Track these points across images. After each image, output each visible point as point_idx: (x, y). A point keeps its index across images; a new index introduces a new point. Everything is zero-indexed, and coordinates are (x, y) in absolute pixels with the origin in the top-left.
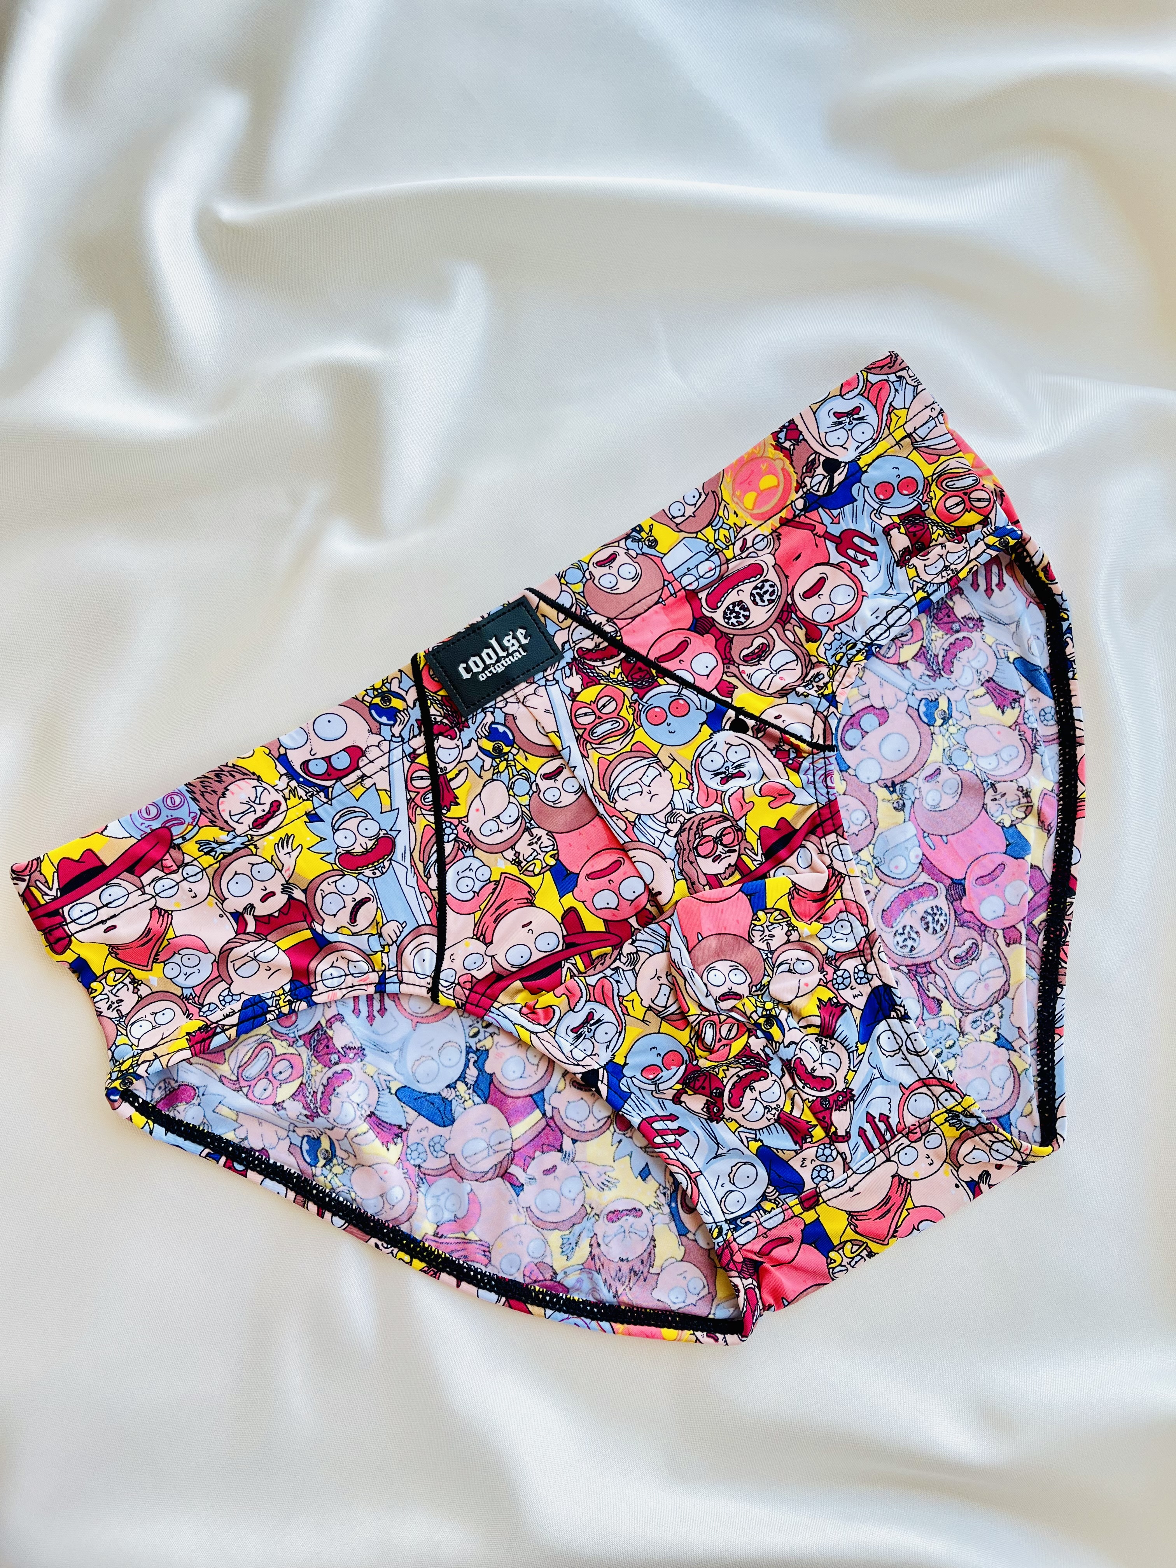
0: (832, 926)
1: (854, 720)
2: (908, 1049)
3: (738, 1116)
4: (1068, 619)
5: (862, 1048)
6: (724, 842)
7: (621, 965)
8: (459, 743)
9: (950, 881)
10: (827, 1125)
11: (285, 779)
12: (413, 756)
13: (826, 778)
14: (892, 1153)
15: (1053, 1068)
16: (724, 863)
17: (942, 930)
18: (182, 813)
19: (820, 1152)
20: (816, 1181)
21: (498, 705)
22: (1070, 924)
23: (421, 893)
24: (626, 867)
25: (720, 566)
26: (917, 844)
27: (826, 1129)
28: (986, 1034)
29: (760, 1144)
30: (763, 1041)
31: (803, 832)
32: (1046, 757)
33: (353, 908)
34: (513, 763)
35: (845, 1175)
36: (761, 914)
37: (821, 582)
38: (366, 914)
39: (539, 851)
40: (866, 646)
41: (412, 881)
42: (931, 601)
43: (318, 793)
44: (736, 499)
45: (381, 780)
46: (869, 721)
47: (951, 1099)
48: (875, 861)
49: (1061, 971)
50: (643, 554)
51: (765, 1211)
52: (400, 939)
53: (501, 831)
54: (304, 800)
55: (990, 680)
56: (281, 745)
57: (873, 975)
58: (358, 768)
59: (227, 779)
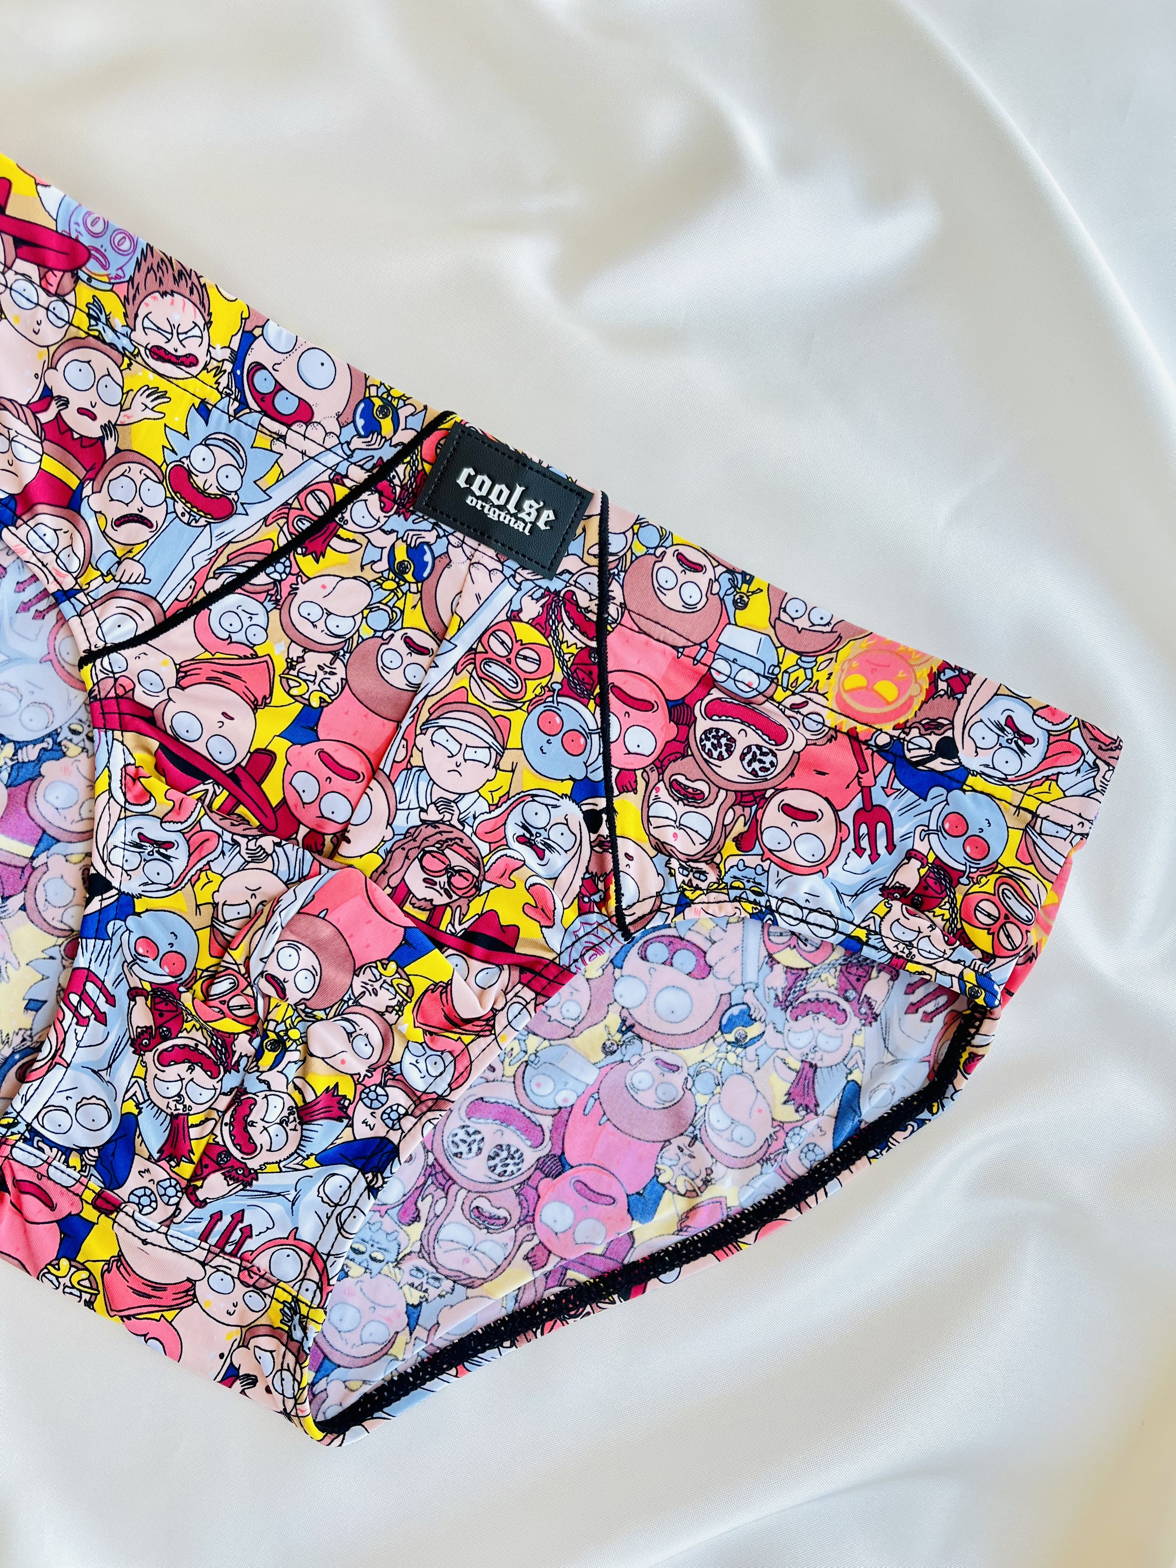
0: (429, 1052)
1: (676, 943)
2: (340, 1214)
3: (152, 1071)
4: (933, 1114)
5: (311, 1162)
6: (453, 880)
7: (244, 847)
8: (383, 520)
9: (559, 1152)
10: (200, 1174)
11: (227, 354)
12: (338, 478)
13: (591, 948)
14: (213, 1264)
15: (415, 1387)
16: (430, 894)
17: (499, 1175)
18: (116, 260)
19: (167, 1183)
20: (134, 1199)
21: (450, 537)
22: (588, 1314)
23: (192, 579)
24: (354, 787)
25: (760, 693)
26: (580, 1092)
27: (195, 1176)
28: (413, 1290)
29: (136, 1112)
30: (251, 1051)
31: (516, 960)
32: (764, 1179)
33: (131, 515)
34: (400, 594)
35: (157, 1226)
36: (392, 966)
37: (811, 816)
38: (133, 532)
39: (317, 681)
40: (766, 907)
41: (201, 561)
42: (861, 949)
43: (235, 399)
44: (846, 666)
45: (290, 460)
46: (686, 959)
47: (310, 1295)
48: (533, 1058)
49: (530, 1334)
50: (722, 600)
51: (66, 1162)
52: (127, 586)
53: (315, 626)
54: (217, 389)
55: (814, 1067)
56: (263, 327)
57: (401, 1128)
58: (289, 427)
59: (183, 287)
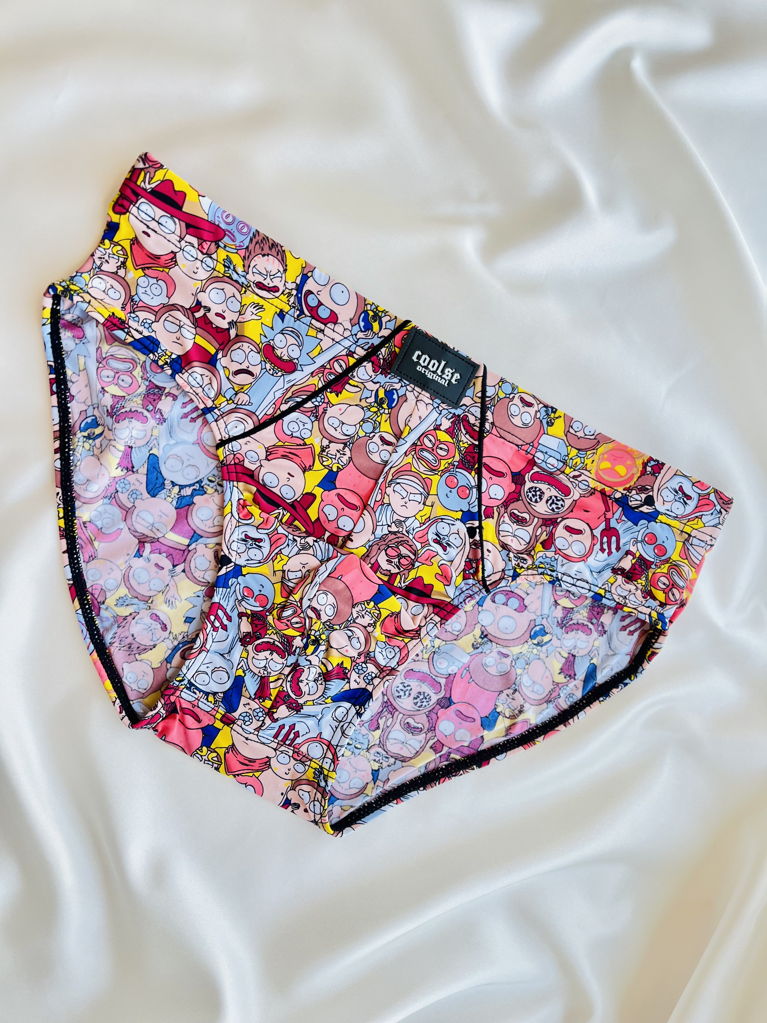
0: (388, 646)
1: (510, 594)
2: (343, 726)
3: (251, 654)
4: (631, 681)
5: (329, 700)
6: (401, 561)
7: (299, 542)
8: (373, 377)
9: (448, 696)
10: (275, 706)
11: (294, 286)
12: (351, 354)
13: (469, 597)
14: (280, 750)
15: (377, 809)
16: (389, 567)
17: (419, 707)
18: (239, 237)
19: (258, 710)
20: (241, 717)
21: (408, 387)
22: (461, 774)
23: (274, 404)
24: (356, 513)
25: (558, 470)
26: (460, 667)
27: (273, 707)
28: (375, 763)
29: (243, 675)
30: (301, 645)
31: (432, 601)
32: (548, 710)
33: (243, 369)
34: (379, 414)
35: (253, 731)
36: (372, 604)
37: (579, 532)
38: (243, 379)
39: (337, 458)
40: (556, 578)
41: (279, 394)
42: (602, 600)
43: (297, 309)
44: (601, 457)
45: (326, 343)
46: (514, 603)
47: (328, 765)
48: (437, 650)
49: (433, 784)
50: (541, 421)
51: (207, 699)
52: (241, 406)
53: (336, 430)
54: (288, 304)
55: (574, 656)
56: (312, 272)
57: (373, 684)
58: (325, 325)
59: (274, 252)
